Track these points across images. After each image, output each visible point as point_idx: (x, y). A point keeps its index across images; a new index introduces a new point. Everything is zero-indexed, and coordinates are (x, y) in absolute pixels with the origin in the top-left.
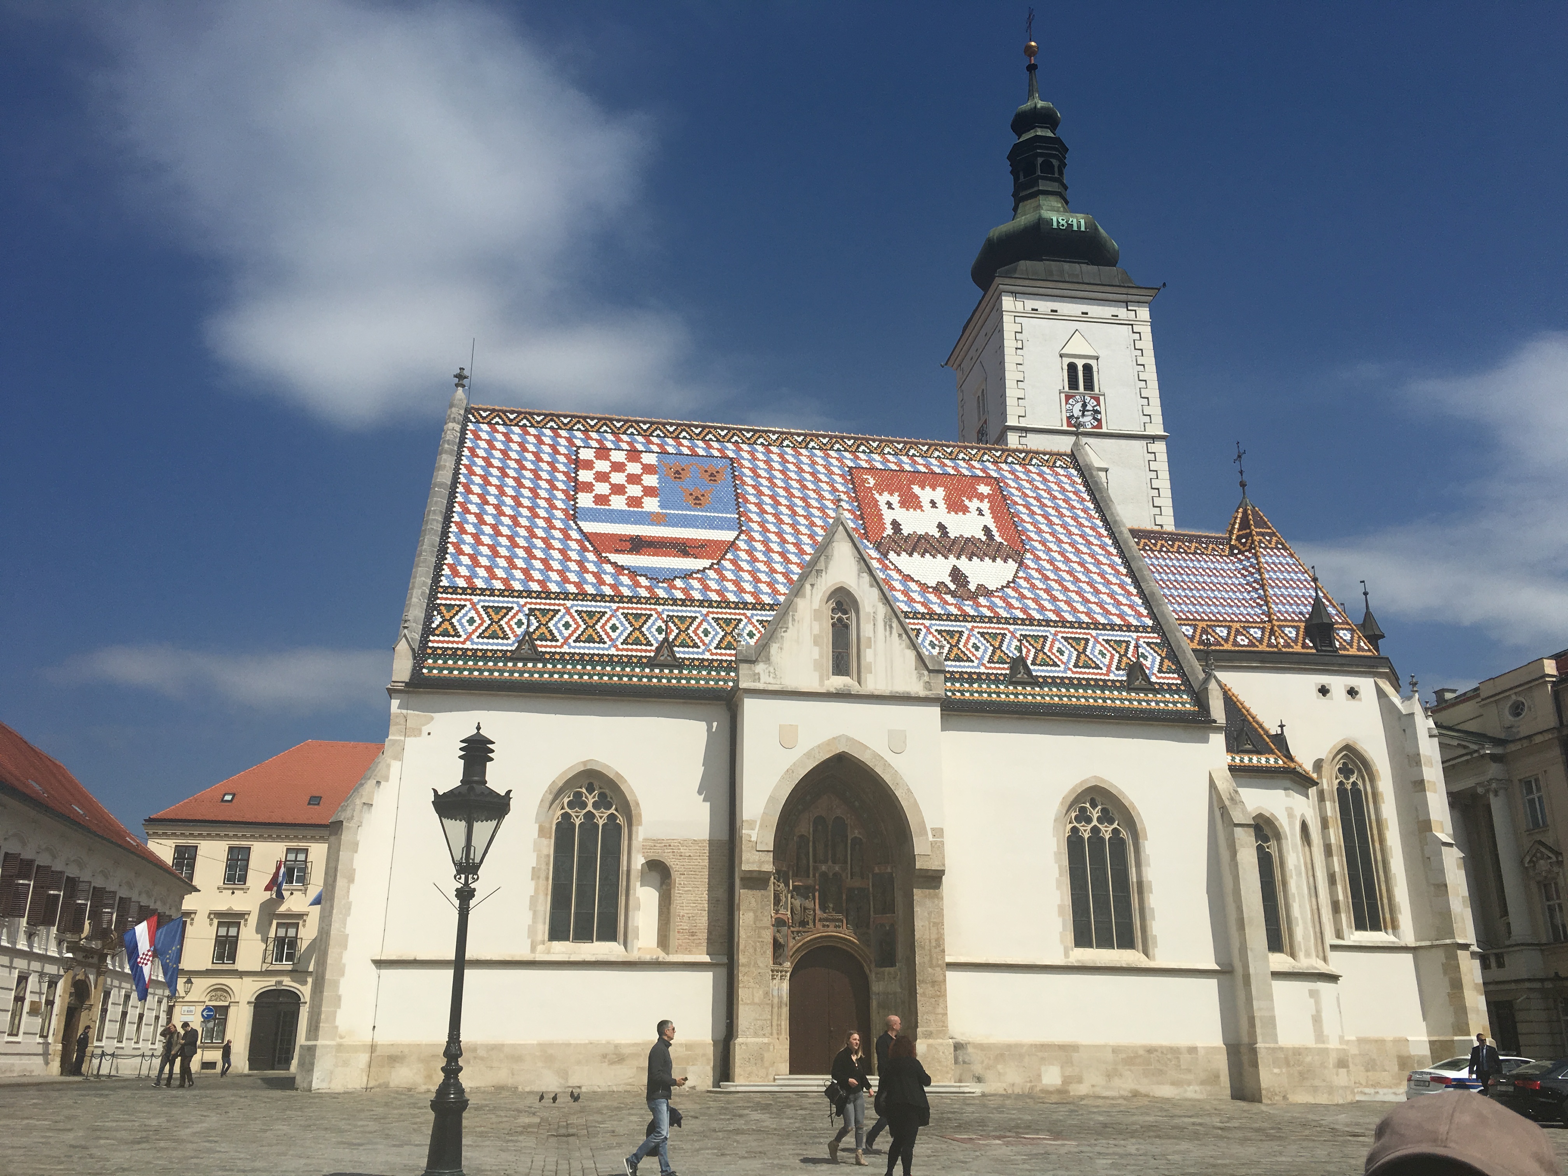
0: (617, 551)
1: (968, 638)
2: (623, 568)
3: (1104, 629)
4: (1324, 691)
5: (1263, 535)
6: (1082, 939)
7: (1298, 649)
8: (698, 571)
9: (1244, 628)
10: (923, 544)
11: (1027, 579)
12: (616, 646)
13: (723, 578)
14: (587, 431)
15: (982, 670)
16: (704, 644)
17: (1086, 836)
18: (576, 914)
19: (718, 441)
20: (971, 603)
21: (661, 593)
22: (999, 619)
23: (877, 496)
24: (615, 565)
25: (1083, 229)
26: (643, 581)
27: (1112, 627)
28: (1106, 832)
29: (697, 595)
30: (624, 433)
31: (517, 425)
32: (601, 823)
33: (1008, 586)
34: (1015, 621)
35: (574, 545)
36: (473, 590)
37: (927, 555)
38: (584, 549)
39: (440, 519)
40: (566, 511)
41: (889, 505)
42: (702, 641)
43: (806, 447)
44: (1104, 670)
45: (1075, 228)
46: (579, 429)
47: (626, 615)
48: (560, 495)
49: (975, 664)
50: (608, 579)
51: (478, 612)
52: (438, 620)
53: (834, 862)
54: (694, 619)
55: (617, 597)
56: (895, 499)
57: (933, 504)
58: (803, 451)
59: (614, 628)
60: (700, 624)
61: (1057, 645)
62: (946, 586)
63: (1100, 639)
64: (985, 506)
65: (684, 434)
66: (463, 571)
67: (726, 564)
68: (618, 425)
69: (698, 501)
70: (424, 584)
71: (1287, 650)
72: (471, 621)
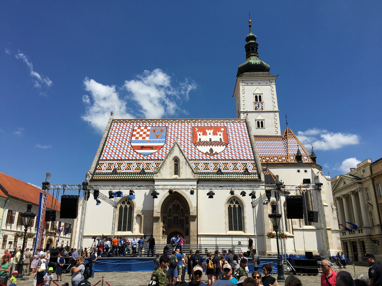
0: (138, 149)
1: (210, 164)
2: (138, 153)
3: (242, 160)
4: (299, 171)
5: (290, 135)
6: (231, 229)
7: (293, 162)
8: (154, 153)
9: (281, 157)
10: (205, 143)
11: (227, 150)
12: (133, 170)
13: (159, 154)
14: (137, 123)
15: (211, 171)
16: (152, 169)
17: (232, 207)
18: (123, 226)
19: (165, 123)
20: (213, 156)
21: (145, 158)
22: (218, 160)
23: (197, 133)
24: (137, 153)
25: (259, 64)
26: (142, 156)
27: (244, 160)
28: (237, 206)
29: (153, 158)
30: (145, 123)
31: (123, 123)
32: (128, 207)
33: (222, 152)
34: (222, 160)
35: (129, 149)
36: (107, 160)
37: (205, 146)
38: (131, 149)
39: (102, 145)
40: (129, 141)
41: (200, 135)
42: (151, 168)
43: (184, 123)
44: (239, 170)
45: (257, 64)
46: (135, 123)
47: (137, 164)
48: (128, 138)
49: (210, 170)
50: (135, 156)
51: (106, 164)
52: (99, 166)
53: (177, 214)
54: (151, 163)
55: (136, 160)
56: (201, 133)
57: (210, 134)
58: (183, 124)
59: (134, 166)
60: (152, 164)
61: (230, 165)
62: (208, 153)
63: (240, 163)
64: (222, 133)
65: (158, 122)
66: (105, 156)
67: (161, 151)
68: (144, 121)
69: (157, 137)
70: (96, 159)
71: (290, 162)
72: (105, 166)
